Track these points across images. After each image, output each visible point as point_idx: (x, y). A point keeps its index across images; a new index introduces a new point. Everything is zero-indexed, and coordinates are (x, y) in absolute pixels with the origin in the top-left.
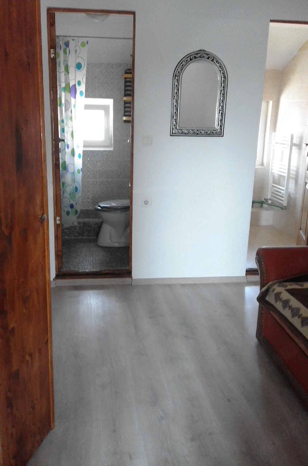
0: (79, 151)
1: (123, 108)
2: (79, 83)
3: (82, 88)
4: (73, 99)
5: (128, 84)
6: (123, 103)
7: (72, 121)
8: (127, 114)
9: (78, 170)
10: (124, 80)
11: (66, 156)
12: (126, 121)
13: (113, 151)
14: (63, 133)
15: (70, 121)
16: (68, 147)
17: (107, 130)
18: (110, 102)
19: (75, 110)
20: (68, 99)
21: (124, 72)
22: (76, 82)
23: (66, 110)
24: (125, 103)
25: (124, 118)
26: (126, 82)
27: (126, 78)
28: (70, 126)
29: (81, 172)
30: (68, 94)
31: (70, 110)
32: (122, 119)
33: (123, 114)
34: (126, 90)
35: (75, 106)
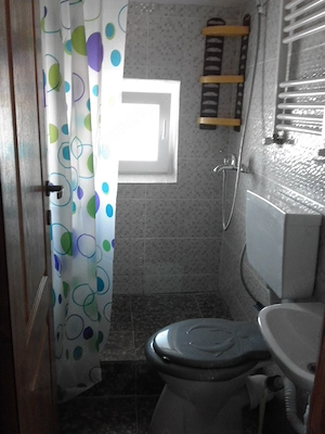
0: (109, 199)
1: (200, 100)
2: (110, 31)
3: (116, 44)
4: (92, 73)
5: (212, 50)
6: (199, 90)
7: (91, 130)
8: (207, 111)
9: (106, 242)
10: (203, 42)
11: (74, 216)
12: (203, 127)
13: (177, 184)
14: (65, 162)
15: (86, 131)
16: (80, 195)
17: (164, 144)
18: (172, 88)
19: (99, 100)
20: (81, 73)
21: (205, 23)
22: (101, 27)
23: (74, 101)
24: (205, 88)
25: (203, 120)
26: (208, 45)
27: (208, 37)
28: (85, 140)
29: (112, 249)
30: (82, 59)
31: (84, 100)
32: (196, 121)
33: (199, 111)
34: (207, 64)
35: (97, 90)
